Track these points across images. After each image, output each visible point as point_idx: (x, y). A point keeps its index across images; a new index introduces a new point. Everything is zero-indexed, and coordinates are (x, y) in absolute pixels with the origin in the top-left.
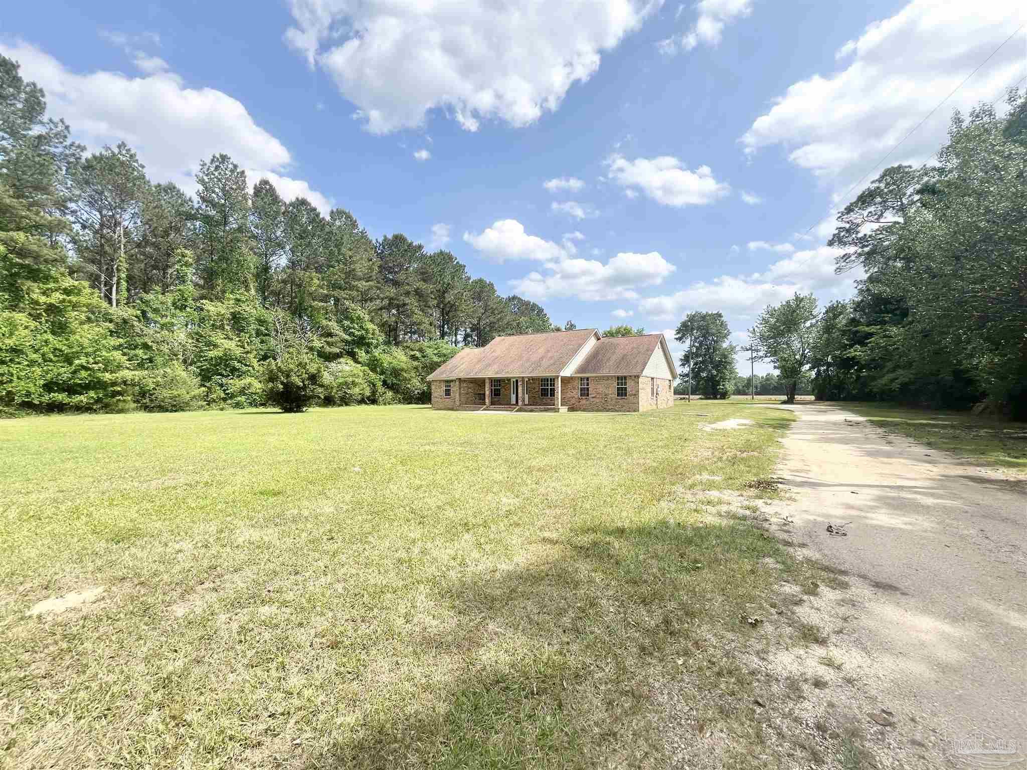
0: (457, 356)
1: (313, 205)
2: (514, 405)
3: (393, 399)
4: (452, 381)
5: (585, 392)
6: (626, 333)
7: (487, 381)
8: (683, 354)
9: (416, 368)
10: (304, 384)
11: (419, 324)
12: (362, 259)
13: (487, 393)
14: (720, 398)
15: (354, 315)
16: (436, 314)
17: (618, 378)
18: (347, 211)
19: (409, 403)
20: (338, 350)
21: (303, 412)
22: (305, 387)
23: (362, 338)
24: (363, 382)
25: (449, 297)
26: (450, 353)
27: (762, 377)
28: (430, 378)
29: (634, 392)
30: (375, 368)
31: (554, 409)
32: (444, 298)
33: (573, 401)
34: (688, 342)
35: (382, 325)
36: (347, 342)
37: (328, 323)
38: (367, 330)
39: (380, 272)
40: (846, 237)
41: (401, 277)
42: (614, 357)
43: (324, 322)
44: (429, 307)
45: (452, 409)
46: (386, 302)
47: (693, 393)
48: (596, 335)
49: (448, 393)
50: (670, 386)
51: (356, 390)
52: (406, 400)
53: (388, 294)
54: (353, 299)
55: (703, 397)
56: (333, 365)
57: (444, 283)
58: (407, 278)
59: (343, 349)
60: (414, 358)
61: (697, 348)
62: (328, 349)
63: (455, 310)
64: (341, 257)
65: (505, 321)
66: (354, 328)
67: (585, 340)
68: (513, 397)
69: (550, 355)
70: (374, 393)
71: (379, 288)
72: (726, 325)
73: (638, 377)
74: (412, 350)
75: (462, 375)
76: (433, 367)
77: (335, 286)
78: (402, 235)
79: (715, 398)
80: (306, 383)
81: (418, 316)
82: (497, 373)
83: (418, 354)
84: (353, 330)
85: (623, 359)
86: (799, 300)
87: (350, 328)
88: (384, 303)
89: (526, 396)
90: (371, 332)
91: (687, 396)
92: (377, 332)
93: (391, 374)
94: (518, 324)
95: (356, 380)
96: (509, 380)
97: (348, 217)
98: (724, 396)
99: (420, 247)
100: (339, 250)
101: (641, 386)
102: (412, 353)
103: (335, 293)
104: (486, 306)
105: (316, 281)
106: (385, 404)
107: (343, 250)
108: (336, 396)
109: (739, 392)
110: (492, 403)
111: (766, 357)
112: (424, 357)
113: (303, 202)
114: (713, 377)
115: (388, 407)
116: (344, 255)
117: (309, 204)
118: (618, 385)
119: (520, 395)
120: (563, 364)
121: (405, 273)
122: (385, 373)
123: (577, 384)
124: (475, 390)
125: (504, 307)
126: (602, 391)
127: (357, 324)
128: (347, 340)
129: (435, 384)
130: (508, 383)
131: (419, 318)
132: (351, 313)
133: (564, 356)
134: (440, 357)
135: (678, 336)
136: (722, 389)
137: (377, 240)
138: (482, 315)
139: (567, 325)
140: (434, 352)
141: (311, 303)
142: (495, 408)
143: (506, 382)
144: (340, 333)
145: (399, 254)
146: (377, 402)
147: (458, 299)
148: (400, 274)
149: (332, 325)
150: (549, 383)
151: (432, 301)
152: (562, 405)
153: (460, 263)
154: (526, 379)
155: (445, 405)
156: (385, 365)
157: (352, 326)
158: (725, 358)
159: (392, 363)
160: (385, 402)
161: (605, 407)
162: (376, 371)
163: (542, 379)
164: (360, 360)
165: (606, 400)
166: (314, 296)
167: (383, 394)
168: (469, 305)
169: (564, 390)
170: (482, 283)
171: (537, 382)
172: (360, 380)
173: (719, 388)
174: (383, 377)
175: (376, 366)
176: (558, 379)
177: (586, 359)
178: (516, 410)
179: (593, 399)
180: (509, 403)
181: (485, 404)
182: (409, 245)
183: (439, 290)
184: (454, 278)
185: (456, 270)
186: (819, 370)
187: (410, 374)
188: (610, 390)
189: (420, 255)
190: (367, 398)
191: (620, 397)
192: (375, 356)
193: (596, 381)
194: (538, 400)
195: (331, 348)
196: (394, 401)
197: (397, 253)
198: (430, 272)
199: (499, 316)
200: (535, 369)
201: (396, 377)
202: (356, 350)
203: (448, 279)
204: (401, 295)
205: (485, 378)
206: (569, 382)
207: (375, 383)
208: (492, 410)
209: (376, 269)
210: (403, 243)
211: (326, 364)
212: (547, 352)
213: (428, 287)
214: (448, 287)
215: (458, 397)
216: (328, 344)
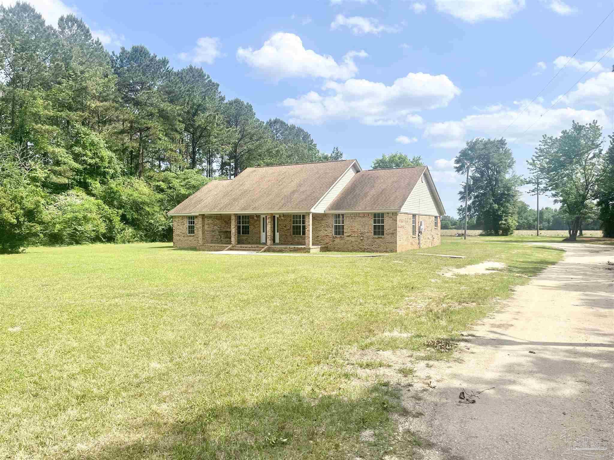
0: (204, 189)
2: (262, 244)
3: (134, 236)
4: (196, 217)
5: (339, 231)
6: (399, 163)
7: (233, 218)
9: (161, 201)
10: (18, 221)
11: (165, 151)
12: (95, 75)
13: (233, 230)
14: (503, 235)
15: (87, 140)
16: (187, 137)
17: (375, 215)
18: (79, 19)
19: (153, 241)
20: (66, 181)
21: (18, 253)
22: (19, 225)
23: (97, 166)
24: (97, 217)
25: (200, 120)
26: (199, 185)
28: (171, 213)
29: (391, 231)
30: (112, 201)
31: (304, 249)
32: (194, 121)
33: (327, 240)
34: (468, 173)
35: (121, 152)
36: (78, 172)
37: (55, 149)
38: (102, 159)
39: (119, 90)
41: (142, 96)
42: (373, 192)
43: (51, 148)
44: (176, 131)
45: (194, 249)
46: (128, 125)
48: (355, 166)
49: (191, 230)
50: (436, 223)
51: (89, 227)
52: (149, 237)
53: (128, 115)
56: (62, 198)
57: (194, 104)
58: (149, 98)
59: (74, 179)
60: (160, 190)
61: (478, 180)
62: (55, 179)
63: (208, 135)
64: (70, 72)
65: (265, 148)
66: (86, 155)
67: (342, 172)
68: (263, 235)
69: (302, 189)
70: (111, 229)
71: (118, 109)
72: (510, 154)
73: (395, 214)
74: (157, 180)
75: (206, 211)
76: (179, 199)
77: (63, 106)
78: (142, 48)
79: (497, 234)
80: (21, 219)
81: (164, 142)
82: (244, 209)
83: (163, 185)
84: (85, 158)
85: (381, 193)
86: (577, 128)
87: (82, 155)
88: (124, 126)
89: (277, 235)
90: (107, 160)
92: (115, 160)
93: (131, 208)
95: (89, 215)
96: (258, 216)
97: (81, 26)
98: (506, 231)
99: (164, 62)
100: (67, 64)
101: (399, 224)
102: (157, 184)
103: (63, 114)
104: (242, 131)
105: (40, 101)
106: (124, 242)
107: (73, 64)
108: (65, 233)
110: (239, 242)
111: (548, 190)
112: (170, 188)
113: (25, 8)
114: (495, 211)
115: (127, 245)
117: (33, 10)
118: (375, 222)
119: (269, 233)
120: (315, 200)
121: (147, 93)
122: (124, 207)
123: (332, 222)
124: (221, 227)
125: (264, 133)
126: (358, 229)
127: (90, 150)
128: (77, 169)
129: (177, 220)
130: (257, 220)
131: (165, 144)
132: (83, 138)
133: (318, 191)
134: (188, 189)
135: (458, 165)
136: (505, 224)
137: (113, 52)
138: (239, 141)
139: (333, 152)
140: (182, 184)
141: (33, 126)
142: (241, 247)
143: (255, 218)
144: (70, 162)
145: (139, 70)
146: (114, 239)
147: (210, 123)
148: (141, 94)
149: (60, 152)
150: (301, 220)
151: (179, 125)
152: (313, 244)
153: (213, 81)
154: (277, 216)
155: (187, 244)
156: (123, 198)
157: (84, 153)
158: (508, 190)
159: (132, 195)
160: (124, 240)
161: (361, 247)
162: (112, 205)
163: (294, 216)
164: (94, 192)
165: (362, 240)
166: (37, 117)
167: (122, 231)
168: (222, 129)
169: (317, 227)
170: (238, 105)
171: (289, 219)
172: (94, 215)
173: (502, 224)
174: (121, 212)
175: (113, 199)
176: (309, 216)
177: (342, 194)
178: (263, 250)
179: (348, 238)
180: (258, 242)
181: (230, 243)
182: (152, 60)
183: (188, 112)
184: (205, 98)
185: (208, 89)
186: (607, 205)
187: (153, 208)
188: (367, 228)
189: (165, 71)
190: (102, 235)
191: (376, 236)
192: (112, 188)
193: (352, 219)
194: (290, 239)
195: (59, 178)
196: (134, 238)
197: (137, 70)
198: (177, 92)
199: (257, 143)
200: (284, 205)
201: (137, 211)
202: (89, 181)
203: (197, 100)
204: (143, 118)
205: (231, 214)
206: (322, 220)
207: (111, 219)
208: (238, 250)
209: (113, 87)
210: (145, 58)
211: (53, 196)
212: (300, 185)
213: (174, 109)
214: (198, 109)
215: (201, 235)
216: (55, 173)
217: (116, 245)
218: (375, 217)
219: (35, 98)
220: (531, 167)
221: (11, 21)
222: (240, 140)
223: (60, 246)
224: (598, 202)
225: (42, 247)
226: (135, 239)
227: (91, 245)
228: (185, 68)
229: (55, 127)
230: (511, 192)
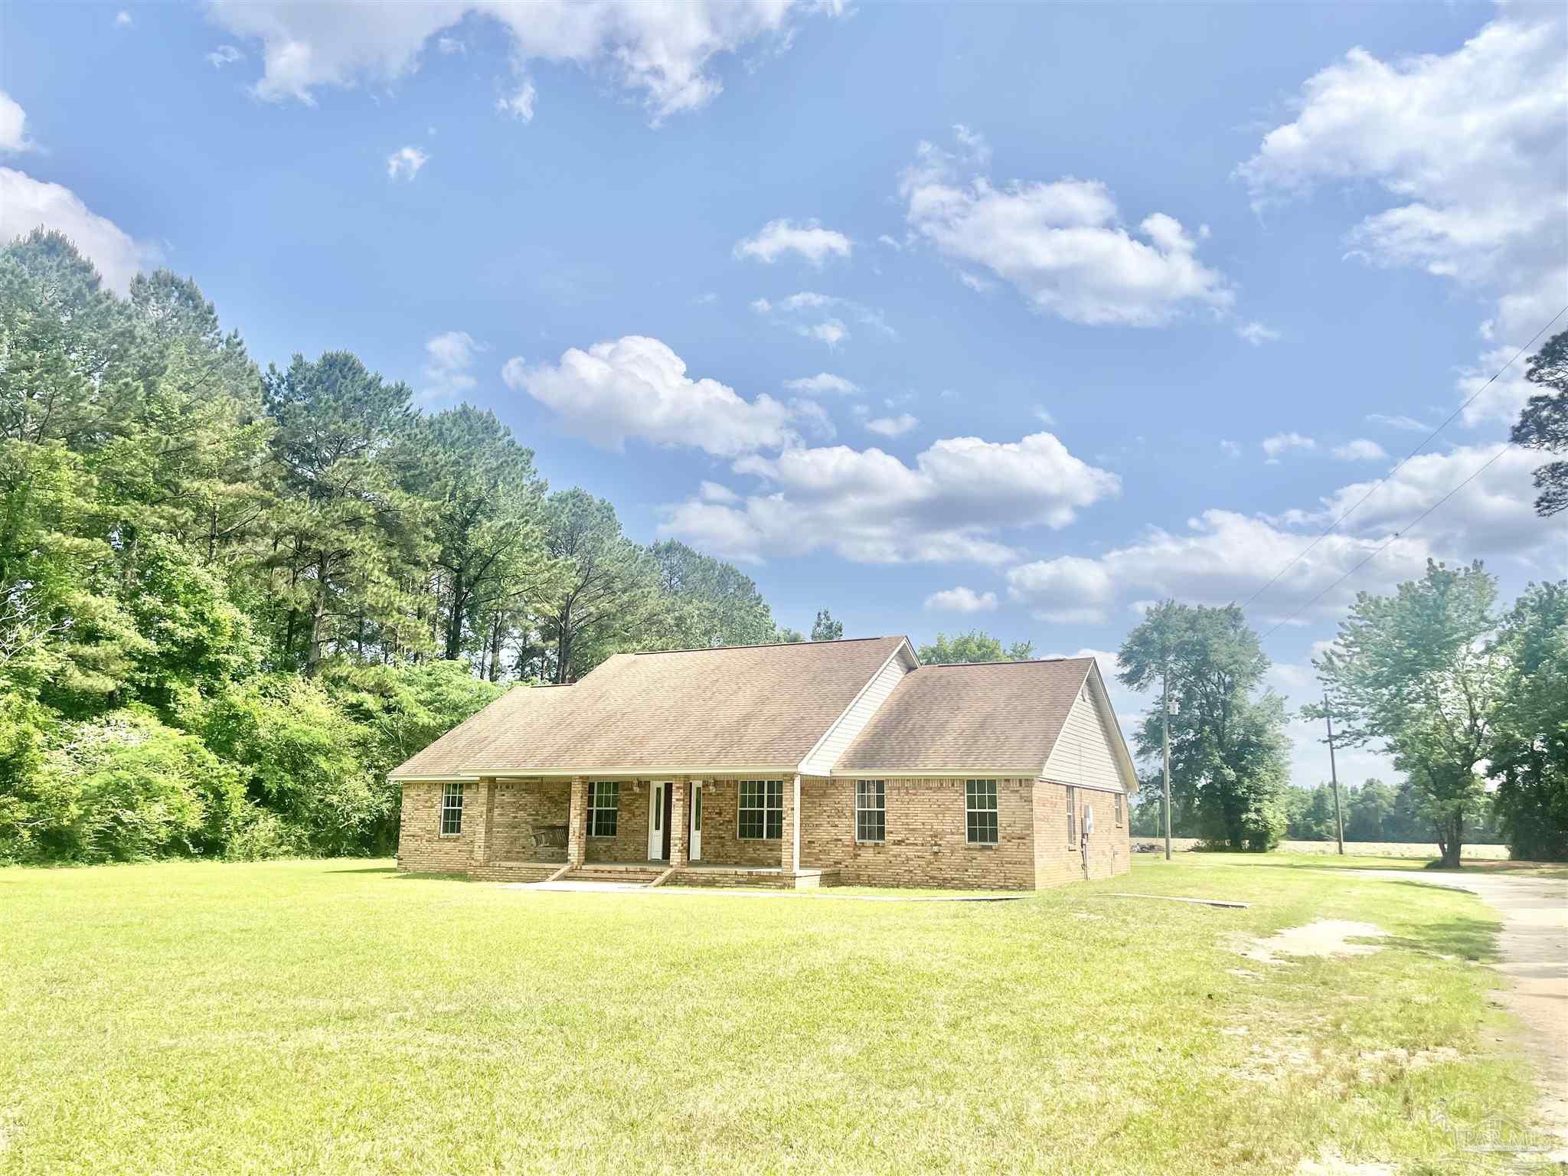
0: (493, 711)
1: (83, 255)
2: (655, 862)
3: (280, 840)
4: (469, 785)
5: (872, 826)
6: (983, 656)
7: (577, 789)
8: (1143, 718)
9: (362, 744)
11: (384, 612)
12: (219, 416)
13: (576, 824)
14: (1251, 850)
15: (178, 579)
16: (440, 583)
17: (971, 784)
18: (185, 280)
19: (333, 853)
20: (110, 685)
23: (199, 648)
24: (181, 785)
25: (480, 537)
26: (471, 702)
27: (1354, 791)
28: (398, 775)
29: (1017, 830)
30: (227, 741)
31: (779, 877)
32: (464, 539)
33: (837, 853)
34: (1156, 687)
35: (268, 613)
36: (146, 661)
37: (90, 598)
38: (215, 628)
39: (276, 457)
40: (1556, 422)
41: (336, 473)
42: (957, 723)
43: (79, 598)
44: (417, 564)
45: (460, 875)
46: (289, 545)
47: (1179, 831)
48: (903, 655)
49: (452, 822)
50: (1119, 812)
51: (156, 812)
52: (321, 843)
53: (291, 520)
54: (180, 532)
55: (1202, 844)
56: (88, 733)
57: (466, 497)
58: (354, 478)
59: (131, 681)
60: (358, 713)
61: (1184, 705)
62: (78, 680)
63: (497, 577)
64: (155, 408)
65: (643, 612)
66: (173, 617)
67: (870, 670)
68: (656, 838)
69: (769, 710)
70: (215, 820)
71: (266, 504)
72: (1255, 643)
73: (1027, 782)
74: (355, 689)
75: (502, 770)
76: (414, 740)
77: (126, 490)
78: (347, 358)
79: (1236, 848)
81: (381, 589)
82: (609, 763)
83: (371, 702)
84: (170, 625)
85: (982, 726)
86: (1440, 579)
87: (163, 617)
88: (280, 547)
89: (696, 836)
90: (229, 631)
91: (1161, 842)
92: (247, 632)
93: (279, 762)
94: (680, 620)
95: (160, 779)
96: (644, 783)
97: (189, 296)
98: (1260, 841)
99: (401, 394)
100: (150, 388)
101: (1037, 810)
102: (353, 698)
103: (124, 511)
105: (66, 474)
106: (249, 857)
107: (164, 387)
108: (86, 828)
109: (1297, 832)
110: (590, 857)
111: (1372, 734)
112: (388, 710)
113: (53, 246)
114: (1227, 788)
115: (259, 864)
116: (162, 402)
117: (72, 252)
118: (971, 805)
119: (677, 831)
120: (807, 740)
121: (352, 464)
122: (259, 757)
123: (849, 801)
124: (537, 814)
125: (641, 573)
126: (923, 824)
127: (187, 606)
128: (145, 655)
129: (413, 793)
130: (640, 795)
131: (386, 594)
132: (170, 572)
133: (812, 714)
134: (438, 710)
135: (1127, 670)
136: (1256, 822)
137: (272, 367)
138: (576, 593)
139: (819, 625)
140: (422, 697)
141: (41, 536)
142: (596, 871)
143: (637, 790)
144: (126, 633)
145: (335, 409)
146: (223, 848)
147: (507, 543)
148: (336, 465)
149: (102, 606)
150: (766, 794)
151: (427, 546)
152: (803, 865)
153: (518, 444)
154: (697, 784)
155: (439, 862)
156: (262, 732)
157: (168, 611)
158: (1258, 734)
159: (284, 727)
160: (251, 850)
161: (935, 873)
162: (229, 752)
163: (744, 783)
164: (181, 716)
165: (936, 853)
166: (52, 516)
167: (247, 824)
168: (537, 561)
169: (810, 817)
170: (579, 504)
171: (730, 792)
172: (174, 780)
173: (1248, 820)
174: (249, 771)
175: (233, 735)
176: (793, 785)
177: (876, 727)
178: (660, 879)
179: (896, 849)
180: (641, 857)
181: (566, 861)
182: (368, 386)
183: (451, 518)
184: (495, 485)
185: (506, 461)
186: (1512, 775)
187: (340, 761)
188: (948, 819)
189: (400, 416)
190: (190, 835)
191: (978, 844)
192: (232, 706)
193: (907, 793)
194: (731, 848)
195: (88, 676)
196: (279, 846)
197: (330, 407)
198: (427, 465)
199: (625, 598)
200: (724, 751)
201: (294, 770)
202: (174, 684)
203: (478, 486)
204: (334, 526)
205: (570, 777)
206: (824, 795)
207: (222, 790)
208: (587, 879)
209: (263, 450)
210: (352, 380)
211: (66, 725)
212: (763, 701)
213: (417, 507)
214: (476, 509)
215: (483, 835)
216: (82, 663)
217: (227, 865)
218: (971, 789)
219: (54, 466)
220: (1324, 675)
221: (12, 273)
222: (578, 590)
223: (69, 866)
224: (1488, 769)
225: (18, 867)
226: (284, 848)
227: (155, 863)
228: (451, 409)
229: (99, 540)
230: (1265, 739)
